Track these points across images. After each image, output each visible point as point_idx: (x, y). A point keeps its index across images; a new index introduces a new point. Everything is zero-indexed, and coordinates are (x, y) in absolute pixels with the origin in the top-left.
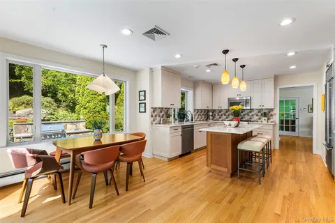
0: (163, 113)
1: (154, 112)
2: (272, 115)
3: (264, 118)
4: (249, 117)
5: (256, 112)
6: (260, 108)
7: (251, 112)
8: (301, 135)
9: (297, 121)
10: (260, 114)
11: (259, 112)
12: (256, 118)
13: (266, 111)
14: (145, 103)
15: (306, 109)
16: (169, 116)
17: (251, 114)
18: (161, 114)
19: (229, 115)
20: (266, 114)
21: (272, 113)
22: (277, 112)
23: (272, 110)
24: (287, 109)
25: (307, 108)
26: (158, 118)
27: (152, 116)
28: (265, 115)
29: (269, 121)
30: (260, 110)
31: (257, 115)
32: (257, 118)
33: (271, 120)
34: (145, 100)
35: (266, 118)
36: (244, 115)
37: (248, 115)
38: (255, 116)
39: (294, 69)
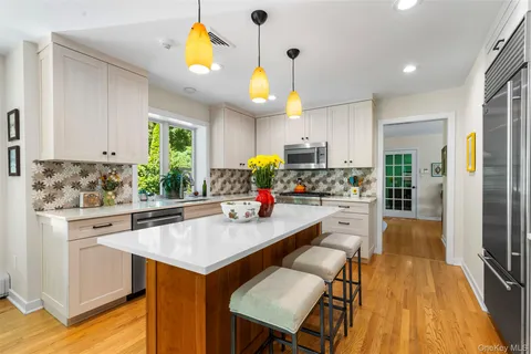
0: (92, 177)
1: (49, 173)
2: (368, 182)
3: (353, 188)
4: (325, 187)
5: (339, 174)
6: (346, 166)
7: (329, 175)
8: (419, 217)
9: (413, 191)
10: (346, 180)
11: (345, 175)
12: (338, 187)
13: (359, 173)
14: (18, 148)
15: (429, 171)
16: (110, 186)
17: (329, 180)
18: (84, 182)
19: (289, 182)
20: (358, 180)
21: (370, 177)
22: (379, 175)
23: (369, 170)
24: (398, 171)
25: (429, 168)
26: (69, 194)
27: (38, 186)
28: (355, 181)
29: (364, 194)
30: (346, 171)
31: (341, 182)
32: (342, 187)
33: (368, 192)
34: (18, 137)
35: (357, 188)
36: (317, 182)
37: (325, 182)
38: (337, 183)
39: (411, 74)
